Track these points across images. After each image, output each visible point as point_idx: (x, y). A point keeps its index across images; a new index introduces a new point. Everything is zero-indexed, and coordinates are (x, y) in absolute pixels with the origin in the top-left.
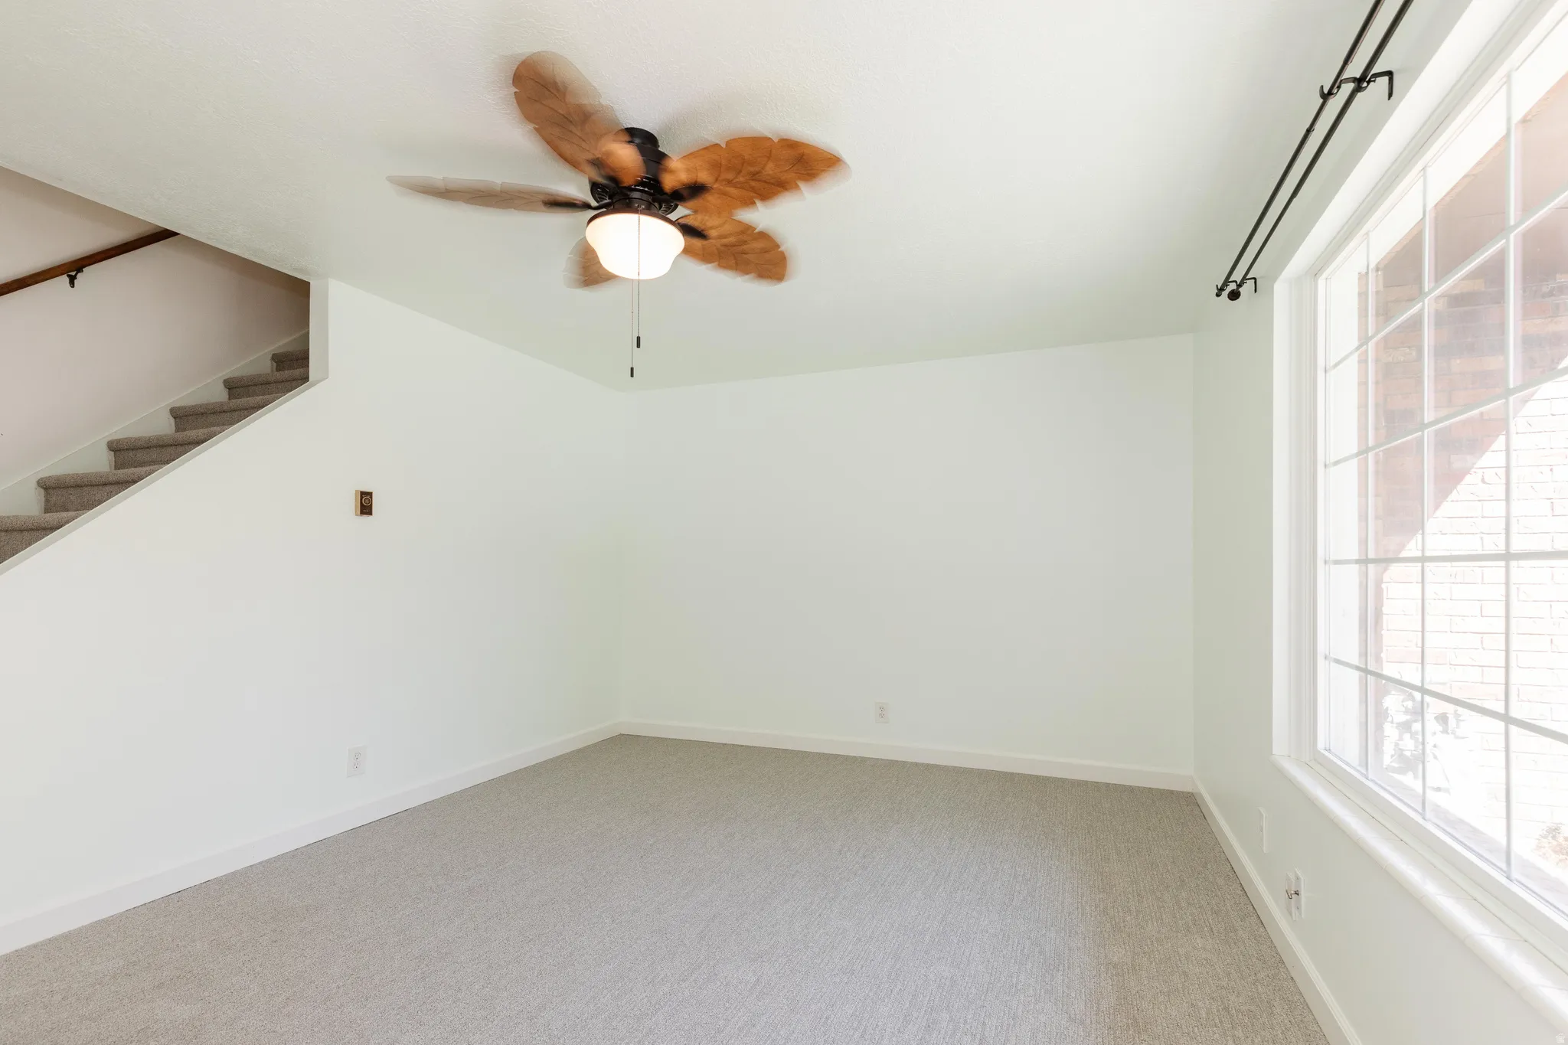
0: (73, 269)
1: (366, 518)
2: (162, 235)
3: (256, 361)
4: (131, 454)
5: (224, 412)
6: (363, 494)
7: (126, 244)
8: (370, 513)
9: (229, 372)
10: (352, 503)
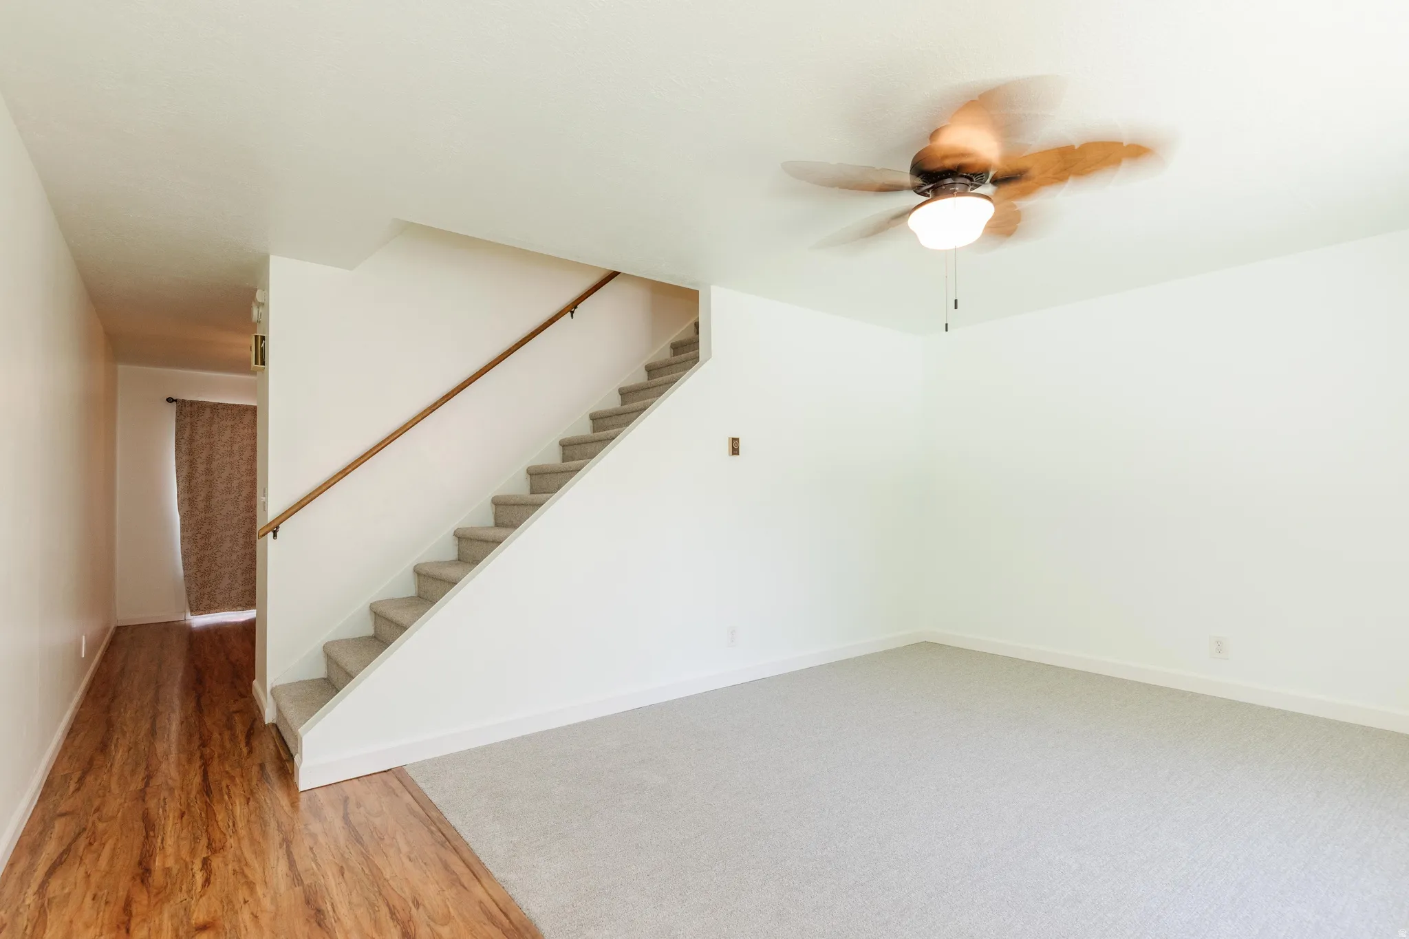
0: (572, 308)
1: (735, 457)
2: (613, 275)
3: (662, 352)
4: (601, 421)
5: (649, 388)
6: (734, 439)
7: (595, 287)
8: (738, 454)
9: (646, 361)
10: (726, 448)
